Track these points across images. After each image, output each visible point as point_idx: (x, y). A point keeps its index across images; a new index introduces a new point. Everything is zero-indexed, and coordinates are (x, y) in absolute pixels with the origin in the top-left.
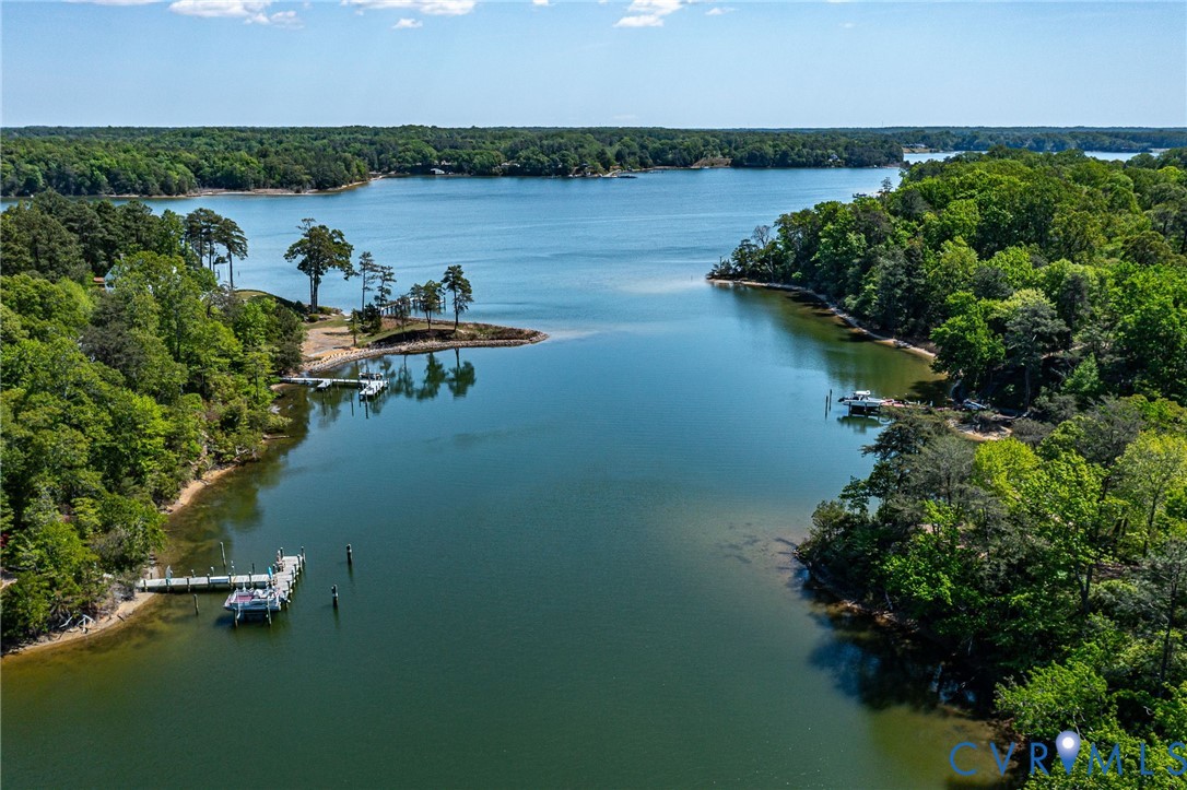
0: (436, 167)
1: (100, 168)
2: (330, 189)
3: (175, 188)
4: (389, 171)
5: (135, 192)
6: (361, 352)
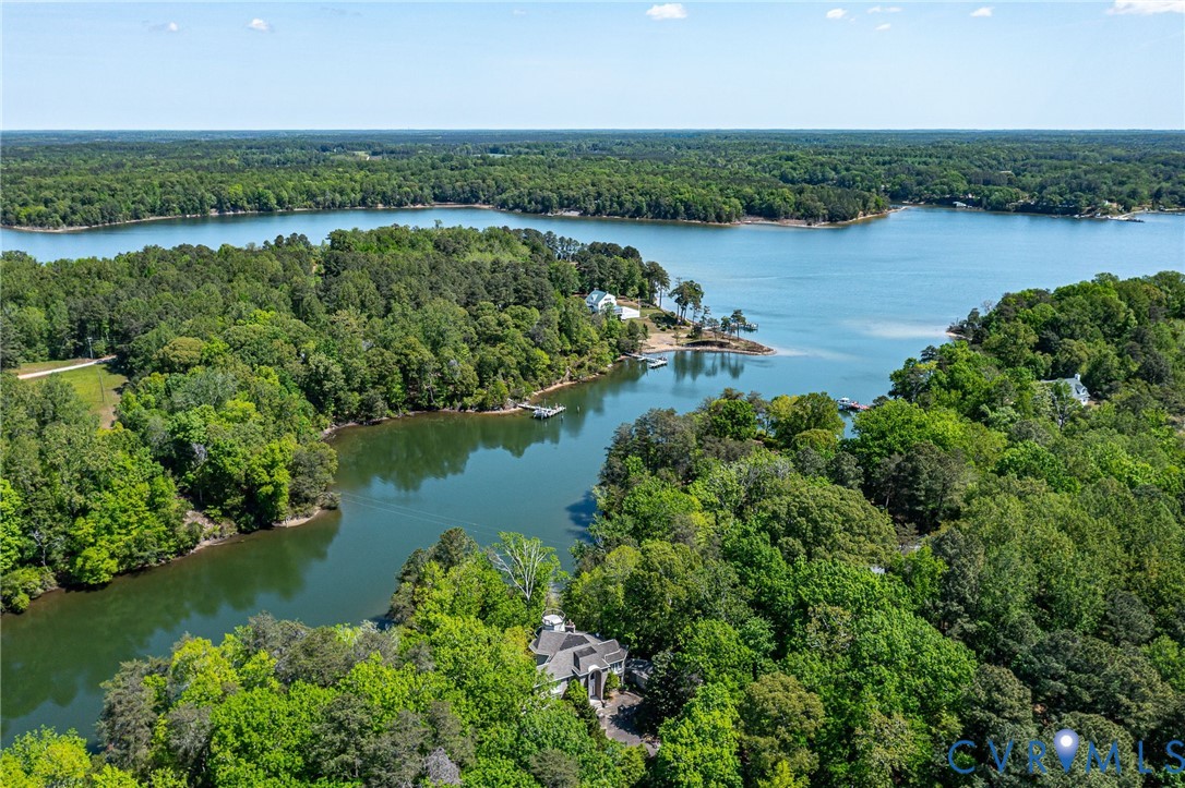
0: (960, 200)
1: (681, 201)
2: (839, 223)
3: (725, 217)
4: (920, 201)
5: (700, 219)
6: (676, 347)
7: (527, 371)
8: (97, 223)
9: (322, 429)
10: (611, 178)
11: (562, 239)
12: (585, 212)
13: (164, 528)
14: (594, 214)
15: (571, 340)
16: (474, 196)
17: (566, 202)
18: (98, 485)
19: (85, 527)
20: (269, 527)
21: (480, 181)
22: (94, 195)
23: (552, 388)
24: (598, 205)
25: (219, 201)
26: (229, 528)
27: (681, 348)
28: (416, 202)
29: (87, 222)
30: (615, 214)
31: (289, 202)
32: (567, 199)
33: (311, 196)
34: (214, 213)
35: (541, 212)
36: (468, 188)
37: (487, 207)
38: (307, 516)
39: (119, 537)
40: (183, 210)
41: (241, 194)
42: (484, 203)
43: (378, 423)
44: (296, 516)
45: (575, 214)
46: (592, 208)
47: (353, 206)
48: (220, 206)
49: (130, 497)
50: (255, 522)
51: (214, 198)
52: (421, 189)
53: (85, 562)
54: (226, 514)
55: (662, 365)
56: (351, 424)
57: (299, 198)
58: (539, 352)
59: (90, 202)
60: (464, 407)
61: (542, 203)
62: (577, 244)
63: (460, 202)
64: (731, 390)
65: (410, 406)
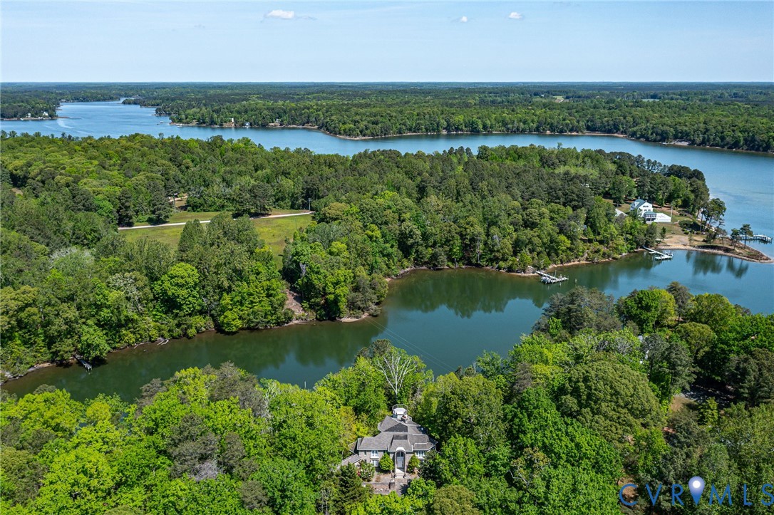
6: (688, 247)
7: (552, 249)
8: (378, 135)
9: (404, 268)
10: (720, 117)
11: (649, 161)
12: (693, 143)
13: (270, 308)
14: (699, 145)
15: (594, 231)
16: (616, 128)
17: (680, 135)
18: (242, 278)
19: (227, 299)
20: (333, 319)
21: (622, 118)
22: (381, 119)
23: (569, 264)
24: (704, 138)
25: (448, 125)
26: (312, 316)
27: (692, 248)
28: (573, 130)
29: (372, 134)
30: (717, 145)
31: (490, 128)
32: (681, 133)
33: (505, 124)
34: (444, 132)
35: (659, 141)
36: (612, 123)
37: (622, 136)
38: (357, 317)
39: (246, 308)
40: (427, 130)
41: (462, 121)
42: (622, 133)
43: (441, 269)
44: (350, 316)
45: (685, 144)
46: (698, 140)
47: (530, 131)
48: (448, 129)
49: (257, 287)
50: (325, 315)
51: (445, 123)
52: (578, 122)
53: (224, 318)
54: (312, 307)
55: (666, 259)
56: (424, 267)
57: (497, 125)
58: (562, 237)
59: (376, 123)
60: (499, 268)
61: (661, 135)
62: (661, 165)
63: (605, 131)
64: (677, 284)
65: (466, 262)
